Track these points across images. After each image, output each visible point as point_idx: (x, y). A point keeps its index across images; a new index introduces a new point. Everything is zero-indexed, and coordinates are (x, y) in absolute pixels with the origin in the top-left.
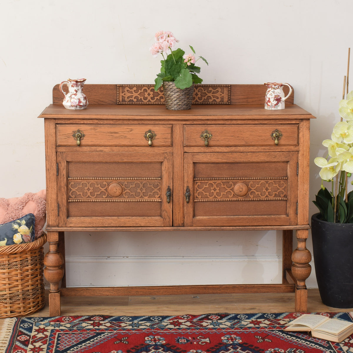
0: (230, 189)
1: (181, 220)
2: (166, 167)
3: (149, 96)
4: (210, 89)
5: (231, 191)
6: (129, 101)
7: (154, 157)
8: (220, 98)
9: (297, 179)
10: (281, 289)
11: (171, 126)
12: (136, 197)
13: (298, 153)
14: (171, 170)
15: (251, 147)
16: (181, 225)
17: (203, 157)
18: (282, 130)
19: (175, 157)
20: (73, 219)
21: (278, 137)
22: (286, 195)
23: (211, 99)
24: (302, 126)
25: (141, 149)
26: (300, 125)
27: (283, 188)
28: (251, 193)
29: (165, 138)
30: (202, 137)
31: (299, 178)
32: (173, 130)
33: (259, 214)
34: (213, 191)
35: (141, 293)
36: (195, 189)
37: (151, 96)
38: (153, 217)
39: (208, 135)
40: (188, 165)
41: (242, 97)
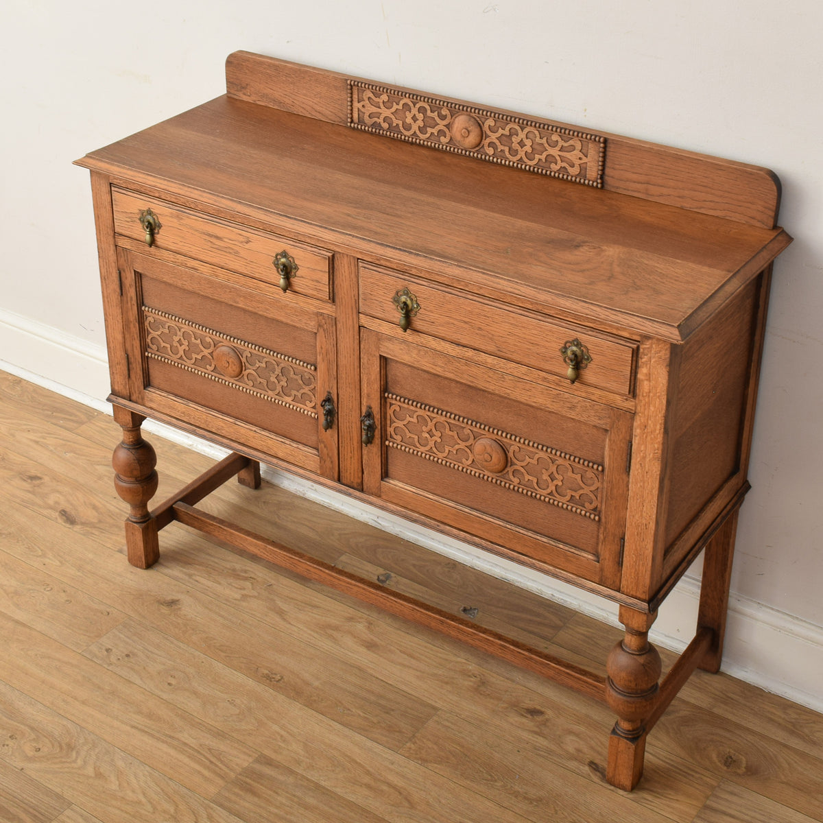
0: (464, 444)
1: (356, 475)
2: (322, 348)
3: (415, 121)
5: (468, 450)
6: (372, 126)
7: (297, 316)
8: (577, 165)
9: (625, 482)
11: (330, 255)
12: (268, 390)
13: (633, 419)
14: (332, 356)
15: (513, 365)
16: (355, 486)
17: (401, 349)
18: (589, 346)
19: (340, 330)
20: (153, 395)
22: (598, 509)
23: (556, 164)
24: (646, 351)
25: (271, 289)
26: (642, 346)
27: (593, 488)
28: (513, 472)
29: (318, 282)
30: (396, 304)
31: (630, 481)
32: (335, 266)
33: (531, 526)
34: (428, 436)
36: (388, 417)
37: (420, 123)
38: (300, 446)
39: (410, 301)
40: (370, 358)
41: (635, 177)
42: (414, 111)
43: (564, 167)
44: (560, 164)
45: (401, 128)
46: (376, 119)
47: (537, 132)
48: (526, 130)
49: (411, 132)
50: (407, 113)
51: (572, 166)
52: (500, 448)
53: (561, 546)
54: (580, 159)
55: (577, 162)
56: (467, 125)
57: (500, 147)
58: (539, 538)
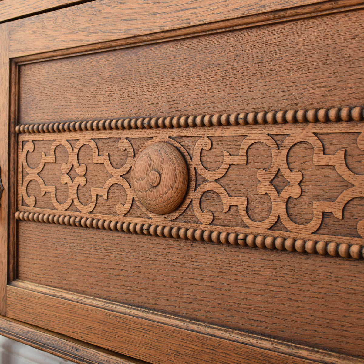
0: (119, 172)
34: (67, 179)
36: (20, 169)
52: (176, 151)
53: (304, 353)
58: (253, 341)
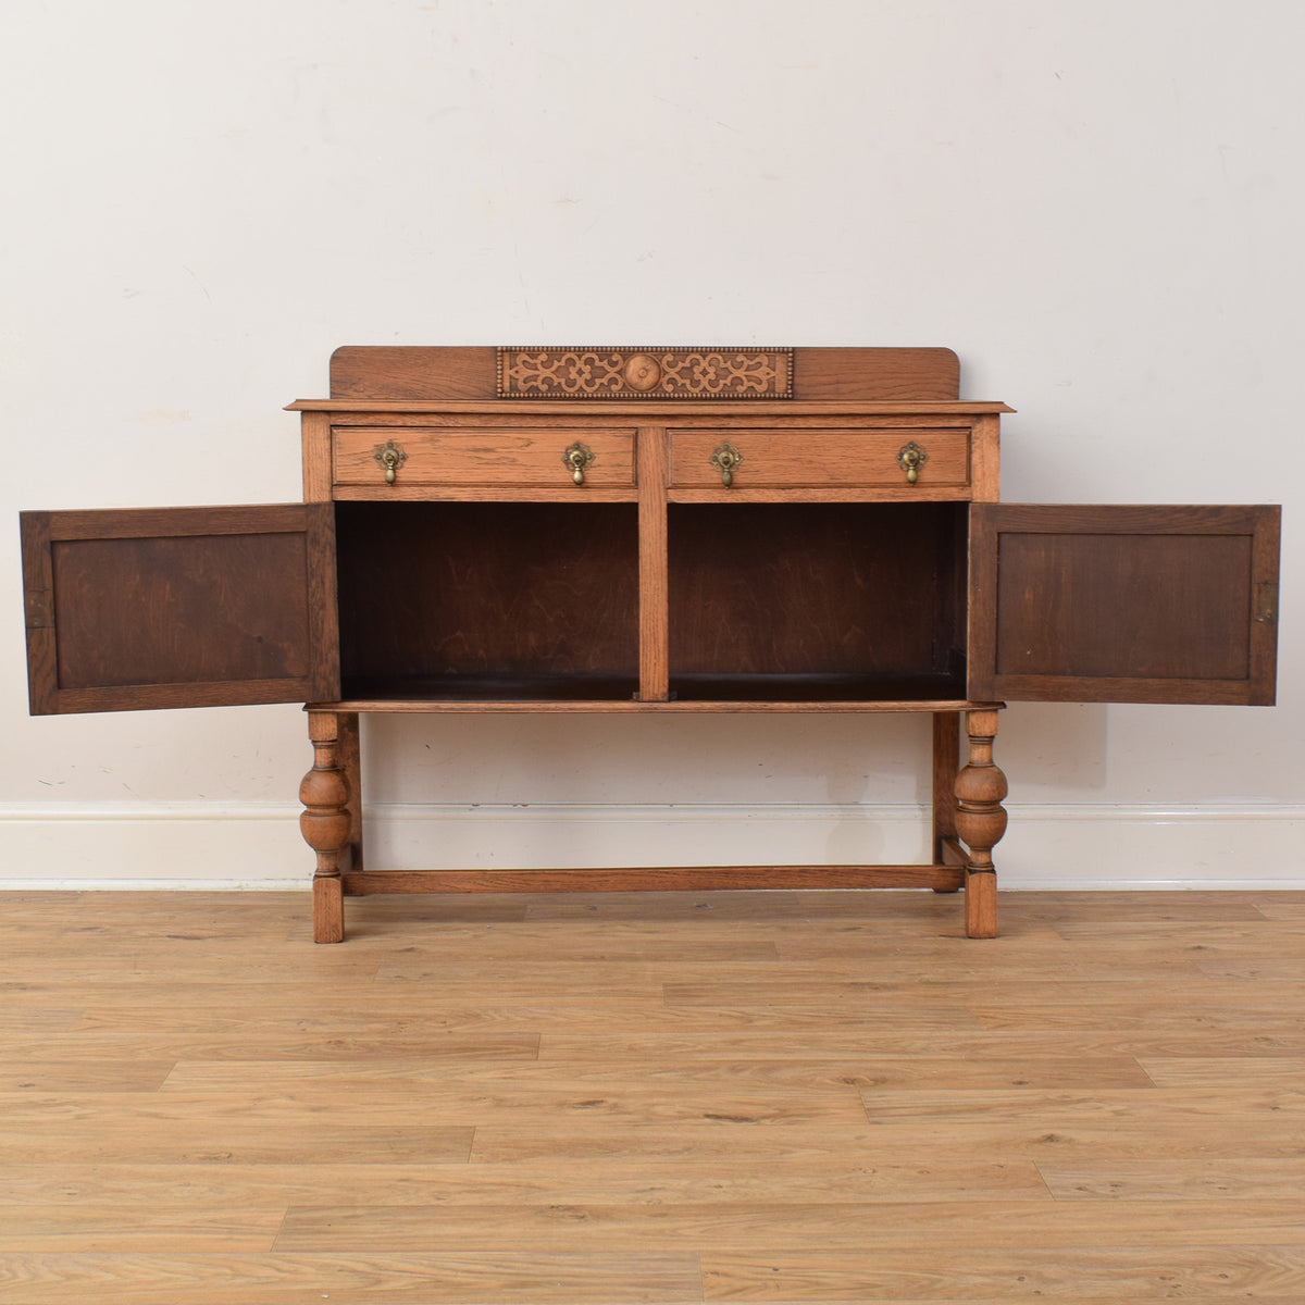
1: (661, 684)
3: (580, 375)
4: (740, 358)
6: (528, 391)
8: (765, 382)
10: (928, 877)
11: (634, 432)
15: (845, 491)
16: (660, 697)
18: (925, 445)
19: (644, 514)
21: (916, 463)
23: (742, 385)
24: (978, 435)
25: (554, 494)
26: (974, 431)
29: (618, 465)
30: (715, 463)
32: (639, 443)
35: (558, 887)
37: (587, 376)
39: (731, 456)
41: (824, 379)
42: (580, 364)
43: (752, 387)
44: (747, 384)
45: (564, 386)
46: (533, 383)
47: (720, 357)
48: (708, 359)
49: (576, 388)
50: (571, 369)
51: (760, 383)
54: (768, 374)
55: (764, 378)
56: (645, 364)
57: (680, 381)
